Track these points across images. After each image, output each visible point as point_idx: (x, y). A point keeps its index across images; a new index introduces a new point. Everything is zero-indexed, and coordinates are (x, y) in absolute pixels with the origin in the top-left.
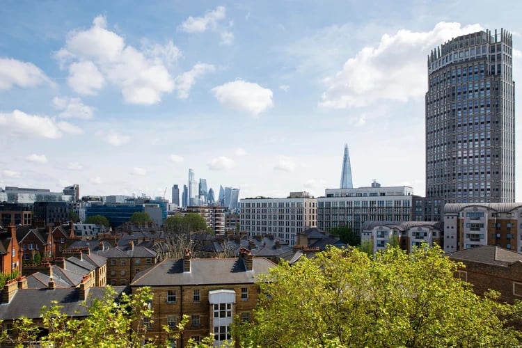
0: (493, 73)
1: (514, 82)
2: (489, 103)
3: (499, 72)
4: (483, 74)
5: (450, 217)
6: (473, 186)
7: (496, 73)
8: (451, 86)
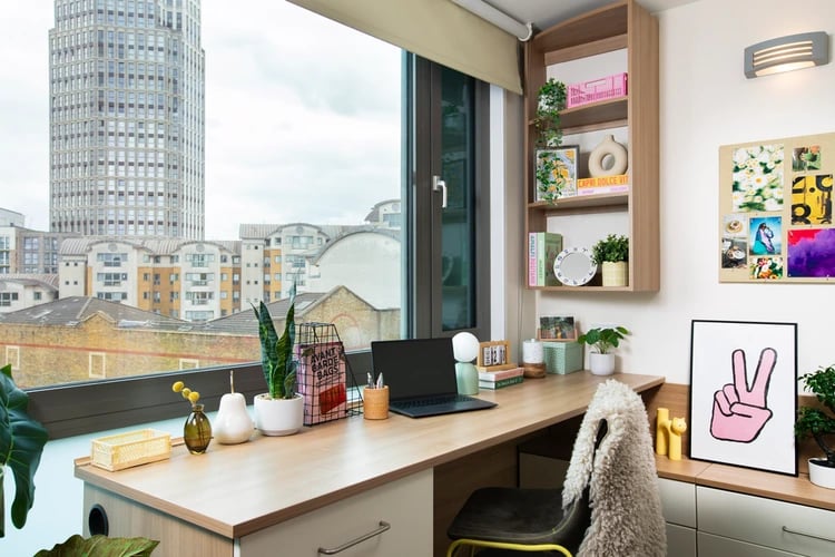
0: (170, 25)
1: (203, 51)
2: (163, 75)
3: (179, 26)
4: (153, 21)
5: (72, 264)
6: (136, 215)
7: (174, 27)
8: (96, 26)
